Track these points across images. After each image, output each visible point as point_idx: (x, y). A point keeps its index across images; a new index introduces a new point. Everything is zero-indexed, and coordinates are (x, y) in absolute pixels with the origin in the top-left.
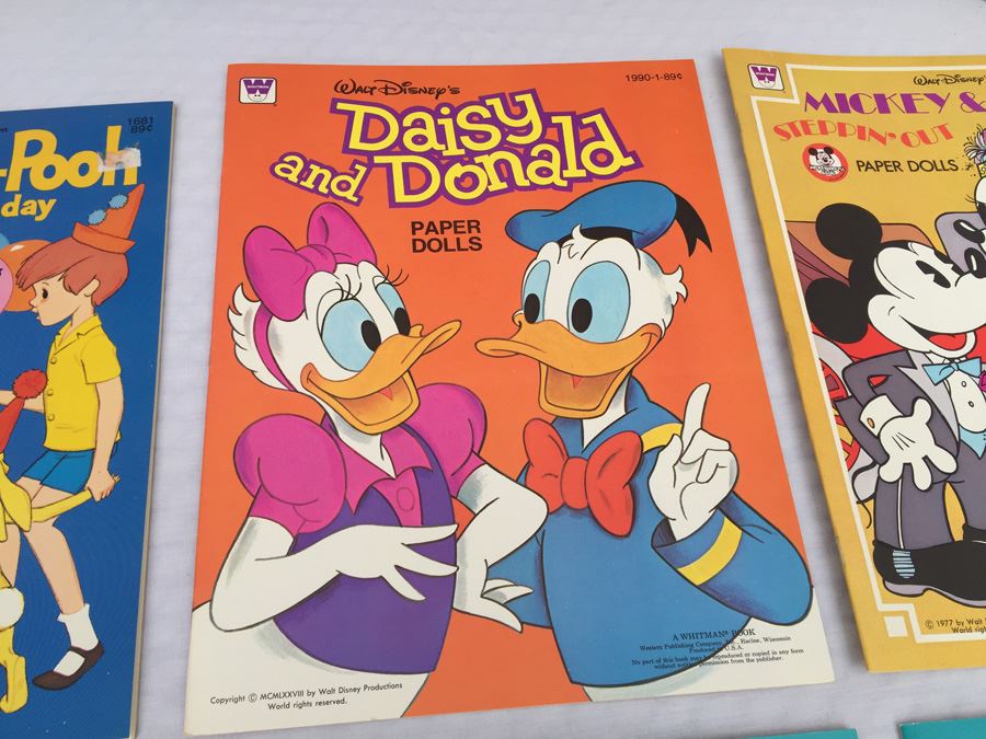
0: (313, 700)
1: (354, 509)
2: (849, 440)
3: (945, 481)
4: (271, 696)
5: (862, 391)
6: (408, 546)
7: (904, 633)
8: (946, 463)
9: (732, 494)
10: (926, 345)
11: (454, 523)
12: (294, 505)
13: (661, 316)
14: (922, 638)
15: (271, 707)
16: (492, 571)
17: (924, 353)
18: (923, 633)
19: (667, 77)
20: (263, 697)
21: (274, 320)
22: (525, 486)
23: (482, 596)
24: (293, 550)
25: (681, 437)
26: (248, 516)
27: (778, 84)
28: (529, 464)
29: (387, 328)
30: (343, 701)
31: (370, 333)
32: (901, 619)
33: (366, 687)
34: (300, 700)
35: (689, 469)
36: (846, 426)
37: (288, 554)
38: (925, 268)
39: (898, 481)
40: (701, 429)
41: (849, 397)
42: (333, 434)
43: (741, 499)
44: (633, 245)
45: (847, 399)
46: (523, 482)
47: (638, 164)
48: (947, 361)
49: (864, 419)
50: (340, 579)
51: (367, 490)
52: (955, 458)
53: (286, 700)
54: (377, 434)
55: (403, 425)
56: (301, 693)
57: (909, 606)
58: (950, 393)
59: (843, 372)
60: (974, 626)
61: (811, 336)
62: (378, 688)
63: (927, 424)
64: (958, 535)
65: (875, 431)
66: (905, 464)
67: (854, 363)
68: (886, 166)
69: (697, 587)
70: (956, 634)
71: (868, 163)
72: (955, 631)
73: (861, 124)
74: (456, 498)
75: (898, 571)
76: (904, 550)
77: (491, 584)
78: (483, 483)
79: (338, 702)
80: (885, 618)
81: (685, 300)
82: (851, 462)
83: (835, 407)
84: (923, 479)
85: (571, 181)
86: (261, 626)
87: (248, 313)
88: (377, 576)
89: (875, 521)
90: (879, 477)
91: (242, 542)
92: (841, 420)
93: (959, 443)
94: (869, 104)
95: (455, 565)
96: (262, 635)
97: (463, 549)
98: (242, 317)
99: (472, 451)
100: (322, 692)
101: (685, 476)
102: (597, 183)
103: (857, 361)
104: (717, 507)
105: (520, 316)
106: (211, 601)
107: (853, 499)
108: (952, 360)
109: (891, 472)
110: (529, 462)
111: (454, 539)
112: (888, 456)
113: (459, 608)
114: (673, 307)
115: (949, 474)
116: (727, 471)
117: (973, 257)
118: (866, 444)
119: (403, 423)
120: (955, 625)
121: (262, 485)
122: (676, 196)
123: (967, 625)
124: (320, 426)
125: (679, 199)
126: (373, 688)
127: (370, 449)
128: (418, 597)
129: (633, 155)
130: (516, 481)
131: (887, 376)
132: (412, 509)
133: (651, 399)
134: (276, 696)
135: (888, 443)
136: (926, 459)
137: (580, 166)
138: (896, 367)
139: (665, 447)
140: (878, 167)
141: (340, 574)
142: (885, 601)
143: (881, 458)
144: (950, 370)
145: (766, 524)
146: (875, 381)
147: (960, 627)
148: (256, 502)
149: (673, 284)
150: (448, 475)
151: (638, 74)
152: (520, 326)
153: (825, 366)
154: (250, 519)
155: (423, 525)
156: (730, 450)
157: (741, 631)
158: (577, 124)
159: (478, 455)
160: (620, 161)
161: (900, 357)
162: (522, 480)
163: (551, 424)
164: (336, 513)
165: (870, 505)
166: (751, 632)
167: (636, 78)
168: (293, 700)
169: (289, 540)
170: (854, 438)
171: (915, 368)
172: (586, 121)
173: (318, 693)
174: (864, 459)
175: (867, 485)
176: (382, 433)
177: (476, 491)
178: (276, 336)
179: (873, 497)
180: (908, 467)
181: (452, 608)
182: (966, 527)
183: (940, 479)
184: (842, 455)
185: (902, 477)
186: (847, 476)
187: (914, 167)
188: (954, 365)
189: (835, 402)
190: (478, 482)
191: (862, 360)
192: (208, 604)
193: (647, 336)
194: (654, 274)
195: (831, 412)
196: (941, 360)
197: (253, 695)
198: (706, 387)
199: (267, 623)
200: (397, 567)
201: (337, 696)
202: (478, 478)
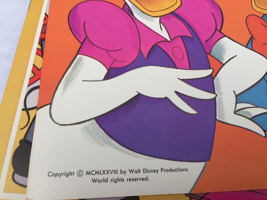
0: (125, 177)
1: (146, 56)
4: (94, 173)
6: (182, 80)
11: (210, 68)
12: (107, 50)
15: (94, 181)
16: (239, 98)
20: (88, 173)
22: (252, 50)
23: (235, 113)
24: (107, 77)
26: (77, 54)
28: (252, 38)
30: (146, 179)
33: (162, 169)
34: (115, 176)
37: (104, 79)
42: (130, 14)
46: (251, 48)
50: (139, 96)
51: (153, 46)
53: (105, 176)
54: (157, 17)
55: (172, 13)
56: (116, 172)
62: (171, 170)
74: (210, 54)
77: (240, 106)
78: (225, 47)
79: (143, 179)
86: (86, 123)
88: (163, 96)
91: (73, 70)
95: (214, 93)
96: (87, 129)
97: (218, 85)
99: (216, 29)
100: (131, 171)
106: (51, 104)
110: (252, 37)
111: (212, 77)
113: (221, 120)
119: (172, 12)
121: (87, 37)
124: (122, 9)
126: (168, 171)
127: (154, 25)
128: (192, 111)
130: (246, 47)
132: (183, 59)
134: (98, 173)
141: (139, 94)
148: (83, 46)
150: (203, 41)
154: (79, 56)
155: (191, 68)
159: (220, 31)
162: (249, 46)
163: (262, 18)
164: (134, 57)
168: (110, 176)
169: (106, 71)
173: (128, 172)
176: (160, 16)
177: (222, 50)
181: (216, 119)
190: (222, 46)
192: (49, 106)
197: (81, 171)
199: (90, 122)
200: (177, 92)
201: (142, 175)
202: (222, 44)
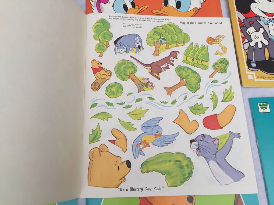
2: (243, 36)
3: (265, 47)
5: (248, 25)
7: (252, 79)
8: (266, 43)
10: (264, 15)
13: (199, 6)
14: (256, 80)
17: (263, 17)
18: (256, 79)
21: (101, 3)
29: (129, 6)
31: (125, 7)
32: (252, 76)
36: (243, 33)
41: (244, 26)
45: (243, 26)
48: (269, 19)
49: (247, 31)
52: (268, 42)
57: (254, 73)
58: (269, 27)
59: (243, 20)
60: (269, 78)
61: (236, 11)
63: (262, 34)
64: (267, 59)
65: (250, 35)
66: (256, 42)
67: (246, 18)
72: (264, 79)
75: (252, 65)
76: (254, 61)
80: (248, 75)
81: (205, 2)
82: (243, 41)
83: (241, 28)
84: (260, 46)
87: (95, 1)
89: (248, 54)
90: (250, 45)
92: (242, 31)
93: (270, 38)
98: (93, 2)
103: (247, 18)
105: (163, 5)
107: (243, 49)
108: (270, 19)
109: (253, 44)
112: (252, 40)
114: (202, 4)
115: (267, 45)
118: (247, 37)
120: (264, 78)
123: (267, 78)
131: (254, 22)
135: (252, 37)
136: (261, 42)
138: (256, 20)
142: (248, 72)
143: (250, 41)
144: (269, 21)
146: (251, 23)
152: (163, 7)
153: (239, 19)
161: (257, 18)
165: (247, 51)
170: (244, 36)
171: (261, 20)
174: (246, 40)
178: (102, 7)
179: (248, 49)
180: (257, 43)
182: (269, 57)
183: (264, 46)
184: (241, 39)
185: (255, 45)
186: (242, 44)
188: (270, 20)
189: (240, 27)
191: (248, 18)
193: (195, 11)
195: (239, 29)
196: (267, 19)
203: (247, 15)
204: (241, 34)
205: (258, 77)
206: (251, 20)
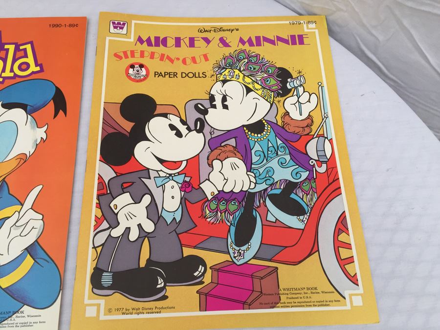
2: (100, 215)
3: (146, 237)
7: (95, 315)
8: (149, 227)
9: (36, 242)
10: (159, 166)
14: (102, 317)
17: (157, 171)
18: (105, 315)
19: (70, 25)
25: (19, 213)
27: (124, 31)
32: (96, 308)
35: (17, 229)
36: (101, 208)
38: (172, 127)
39: (119, 237)
40: (31, 208)
41: (107, 194)
43: (39, 245)
44: (26, 112)
47: (42, 70)
48: (168, 175)
49: (112, 205)
52: (155, 225)
57: (102, 301)
58: (164, 192)
59: (109, 181)
60: (135, 311)
61: (98, 161)
63: (146, 207)
64: (143, 264)
65: (116, 211)
67: (117, 176)
68: (170, 75)
69: (3, 289)
70: (124, 315)
71: (161, 73)
72: (123, 314)
73: (163, 53)
75: (102, 283)
76: (110, 272)
80: (87, 307)
81: (44, 141)
82: (96, 227)
83: (98, 199)
84: (134, 235)
85: (5, 78)
89: (99, 258)
90: (110, 235)
92: (99, 206)
93: (160, 217)
94: (171, 42)
101: (15, 232)
102: (18, 80)
103: (119, 175)
104: (26, 249)
107: (91, 246)
108: (170, 175)
109: (117, 232)
112: (119, 224)
114: (37, 145)
115: (149, 233)
116: (37, 230)
117: (199, 122)
120: (124, 311)
122: (56, 87)
123: (131, 311)
125: (58, 89)
129: (41, 66)
131: (133, 183)
133: (10, 193)
135: (121, 217)
136: (140, 226)
137: (12, 70)
138: (140, 178)
139: (9, 217)
140: (165, 75)
142: (90, 298)
144: (168, 179)
145: (48, 257)
146: (125, 185)
147: (127, 312)
149: (41, 133)
151: (55, 24)
153: (100, 177)
156: (42, 220)
157: (17, 312)
158: (17, 49)
160: (33, 68)
165: (99, 250)
166: (22, 312)
167: (54, 26)
170: (103, 215)
171: (150, 178)
172: (21, 48)
174: (105, 225)
175: (101, 238)
179: (103, 245)
180: (128, 229)
184: (93, 223)
185: (123, 234)
186: (92, 234)
187: (184, 75)
188: (171, 178)
189: (99, 196)
191: (122, 174)
194: (33, 128)
195: (95, 201)
196: (164, 175)
198: (41, 187)
203: (122, 169)
204: (95, 212)
205: (110, 311)
206: (128, 178)
